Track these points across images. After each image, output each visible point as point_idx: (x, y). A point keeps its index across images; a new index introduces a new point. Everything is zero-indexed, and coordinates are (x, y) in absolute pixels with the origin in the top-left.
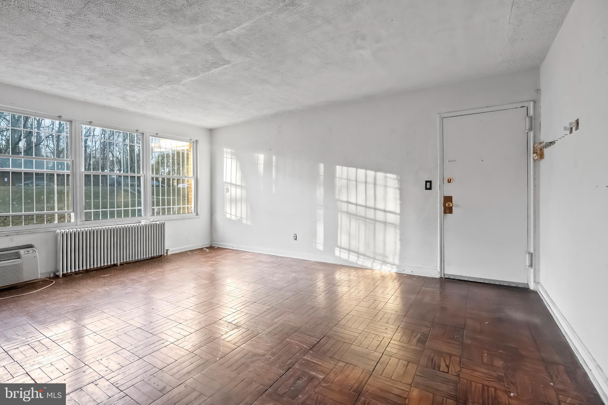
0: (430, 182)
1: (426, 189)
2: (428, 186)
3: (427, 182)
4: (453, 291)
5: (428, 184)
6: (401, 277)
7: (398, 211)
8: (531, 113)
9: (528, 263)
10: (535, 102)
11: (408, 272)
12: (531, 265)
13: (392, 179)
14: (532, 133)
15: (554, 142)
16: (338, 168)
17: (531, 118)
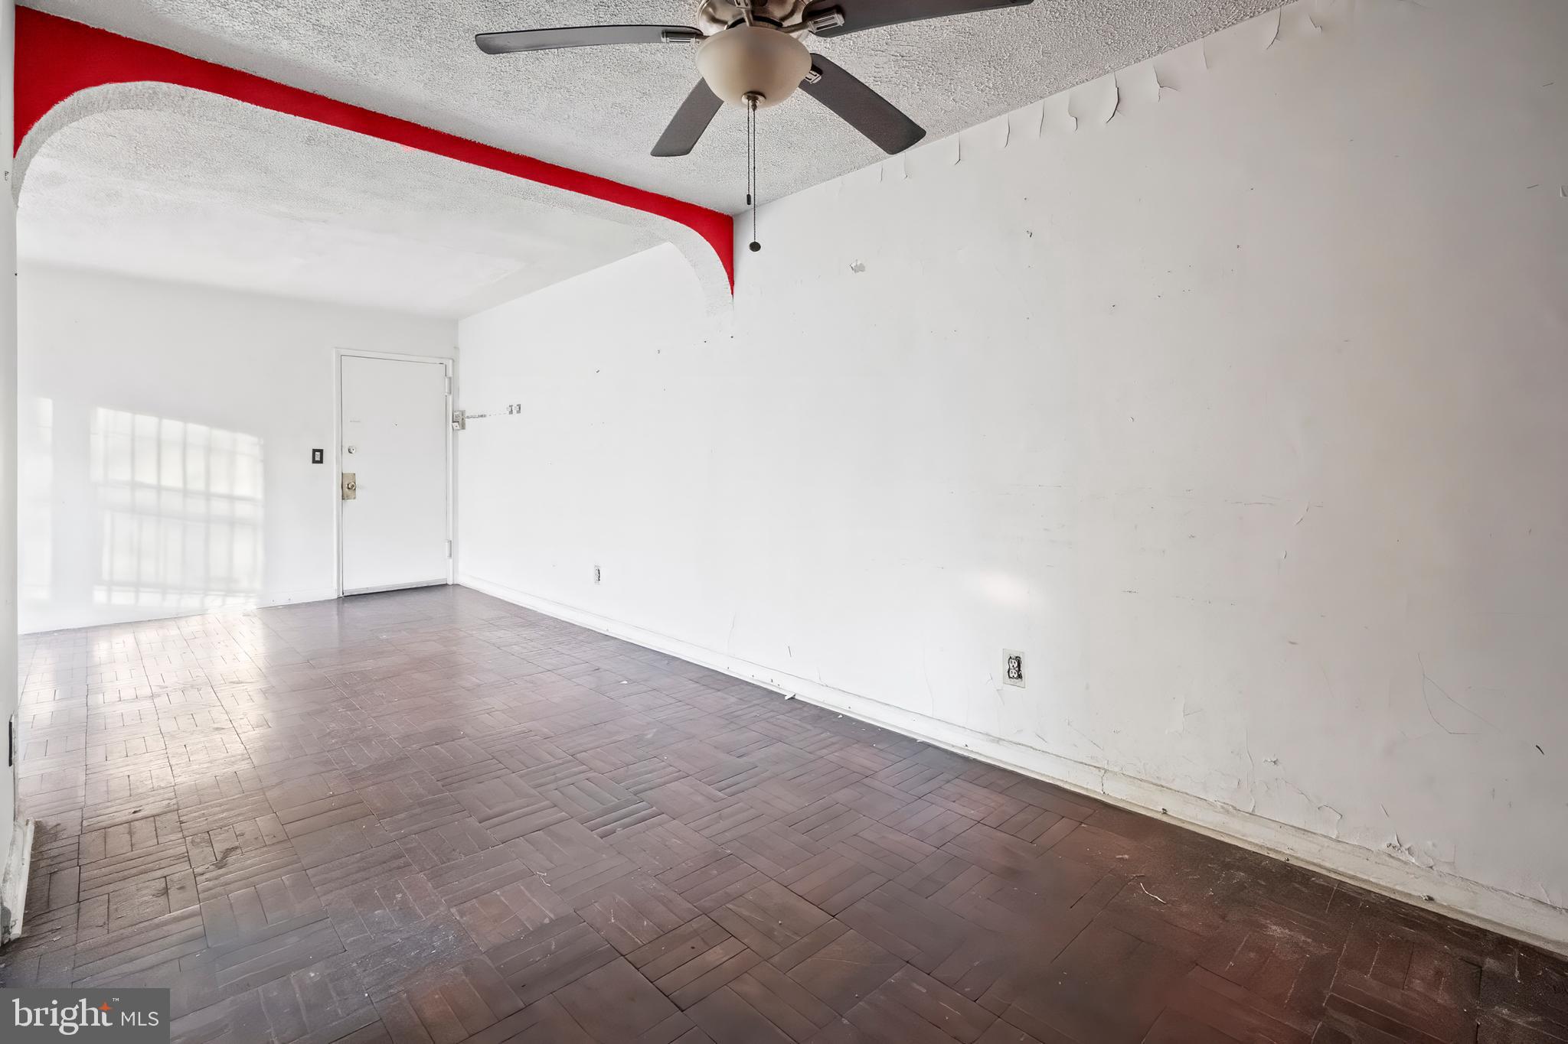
0: (321, 451)
1: (314, 461)
2: (318, 458)
3: (314, 451)
4: (358, 612)
5: (318, 453)
6: (271, 612)
7: (260, 496)
8: (450, 374)
9: (447, 554)
10: (453, 361)
11: (282, 600)
12: (450, 555)
13: (246, 444)
14: (450, 398)
15: (485, 416)
16: (102, 412)
17: (450, 378)
